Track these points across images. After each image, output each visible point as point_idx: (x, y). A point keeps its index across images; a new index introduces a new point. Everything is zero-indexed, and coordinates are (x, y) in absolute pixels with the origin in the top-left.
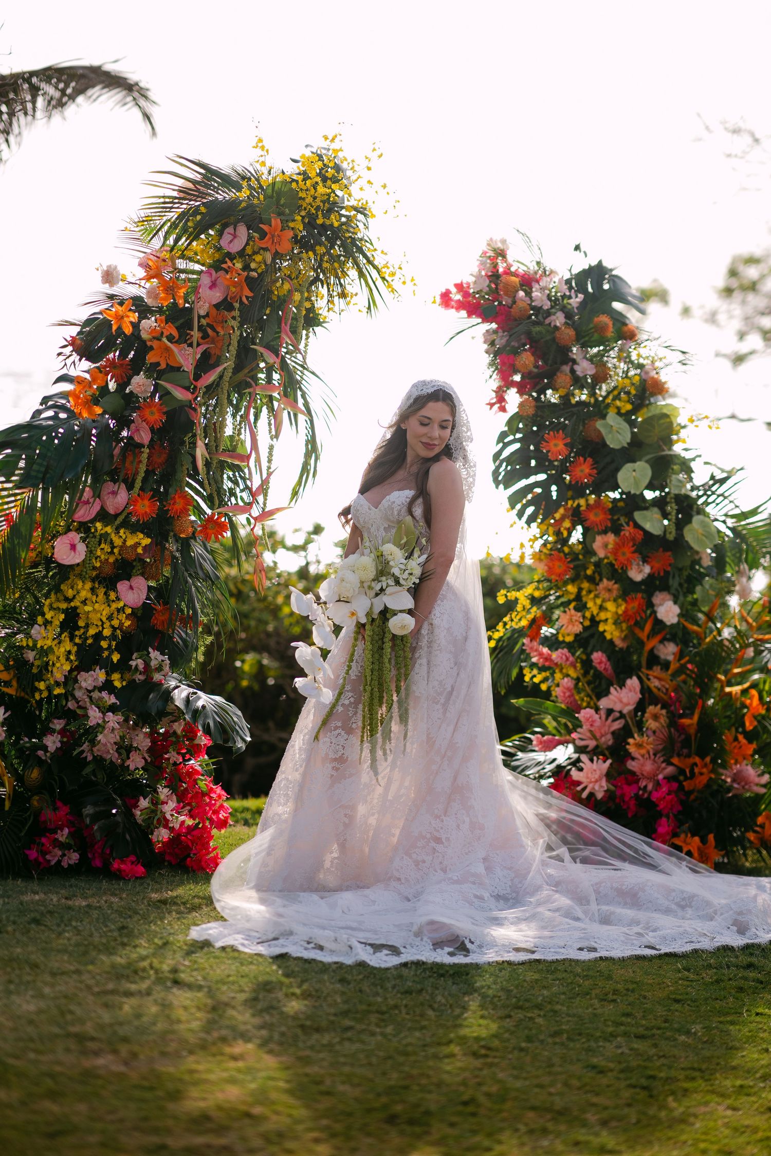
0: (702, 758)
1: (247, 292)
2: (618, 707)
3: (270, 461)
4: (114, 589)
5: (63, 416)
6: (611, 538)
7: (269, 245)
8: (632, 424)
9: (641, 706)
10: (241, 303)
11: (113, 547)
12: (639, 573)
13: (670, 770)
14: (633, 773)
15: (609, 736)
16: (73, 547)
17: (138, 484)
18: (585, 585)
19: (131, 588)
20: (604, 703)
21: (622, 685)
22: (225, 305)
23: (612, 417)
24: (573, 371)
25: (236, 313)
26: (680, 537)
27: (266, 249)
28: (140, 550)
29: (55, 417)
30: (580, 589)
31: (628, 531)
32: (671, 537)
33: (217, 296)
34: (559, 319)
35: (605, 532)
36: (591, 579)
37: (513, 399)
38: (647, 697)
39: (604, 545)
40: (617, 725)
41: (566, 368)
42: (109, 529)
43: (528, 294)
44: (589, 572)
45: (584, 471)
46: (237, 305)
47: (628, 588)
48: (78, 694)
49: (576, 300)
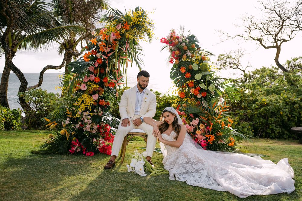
0: (212, 135)
1: (120, 37)
2: (194, 124)
3: (126, 72)
4: (92, 96)
5: (83, 61)
6: (194, 89)
7: (125, 28)
8: (199, 66)
9: (199, 124)
10: (119, 39)
11: (92, 88)
12: (199, 96)
13: (205, 138)
14: (197, 138)
15: (192, 130)
16: (84, 87)
17: (98, 75)
18: (188, 99)
19: (95, 96)
20: (191, 123)
21: (195, 119)
22: (116, 40)
23: (194, 64)
24: (187, 55)
25: (118, 41)
26: (208, 89)
27: (124, 29)
28: (97, 88)
29: (82, 61)
30: (187, 100)
31: (197, 88)
32: (206, 89)
33: (114, 38)
34: (184, 44)
35: (193, 88)
36: (189, 97)
37: (174, 60)
38: (200, 122)
39: (192, 91)
40: (194, 128)
41: (186, 54)
42: (91, 84)
43: (178, 40)
44: (189, 96)
45: (188, 75)
46: (118, 39)
47: (197, 99)
48: (84, 117)
49: (188, 41)
